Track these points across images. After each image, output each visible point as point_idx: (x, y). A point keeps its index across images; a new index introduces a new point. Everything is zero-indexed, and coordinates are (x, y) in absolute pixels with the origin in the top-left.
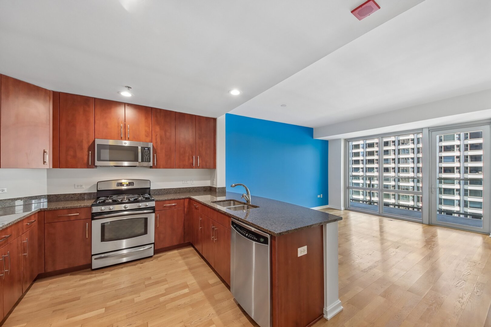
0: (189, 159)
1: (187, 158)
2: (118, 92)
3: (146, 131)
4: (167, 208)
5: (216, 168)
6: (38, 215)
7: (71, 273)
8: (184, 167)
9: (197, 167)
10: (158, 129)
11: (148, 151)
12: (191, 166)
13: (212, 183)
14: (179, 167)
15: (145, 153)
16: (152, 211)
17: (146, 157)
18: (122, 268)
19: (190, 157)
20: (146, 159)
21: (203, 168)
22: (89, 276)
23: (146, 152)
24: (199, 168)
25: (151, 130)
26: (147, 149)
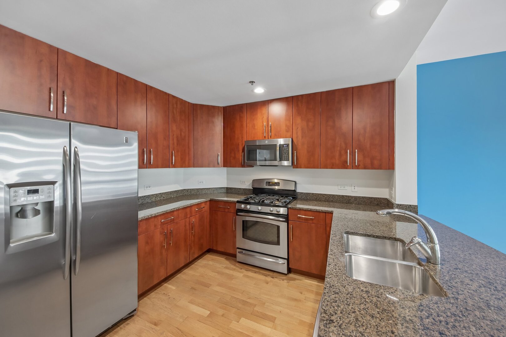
0: (340, 155)
1: (337, 154)
2: (252, 91)
3: (286, 126)
4: (302, 219)
5: (394, 169)
6: (210, 203)
7: (227, 256)
8: (333, 166)
9: (354, 167)
10: (299, 120)
11: (286, 149)
12: (344, 166)
13: (390, 194)
14: (326, 167)
15: (284, 151)
16: (284, 220)
17: (284, 155)
18: (255, 273)
19: (343, 152)
20: (284, 158)
21: (365, 168)
22: (232, 266)
23: (284, 149)
24: (358, 167)
25: (291, 123)
26: (286, 146)
